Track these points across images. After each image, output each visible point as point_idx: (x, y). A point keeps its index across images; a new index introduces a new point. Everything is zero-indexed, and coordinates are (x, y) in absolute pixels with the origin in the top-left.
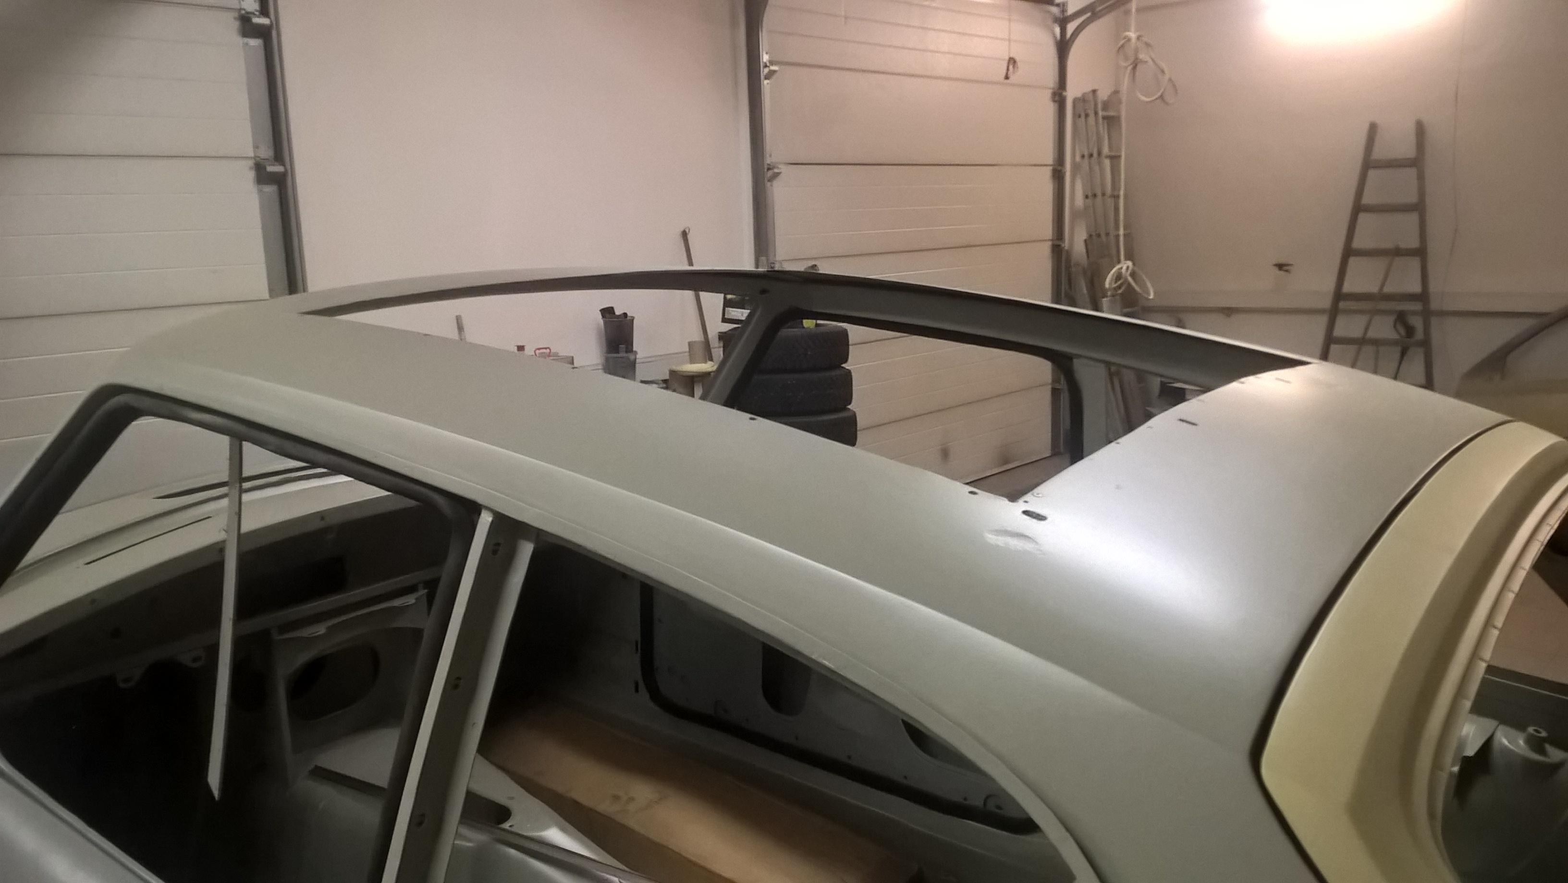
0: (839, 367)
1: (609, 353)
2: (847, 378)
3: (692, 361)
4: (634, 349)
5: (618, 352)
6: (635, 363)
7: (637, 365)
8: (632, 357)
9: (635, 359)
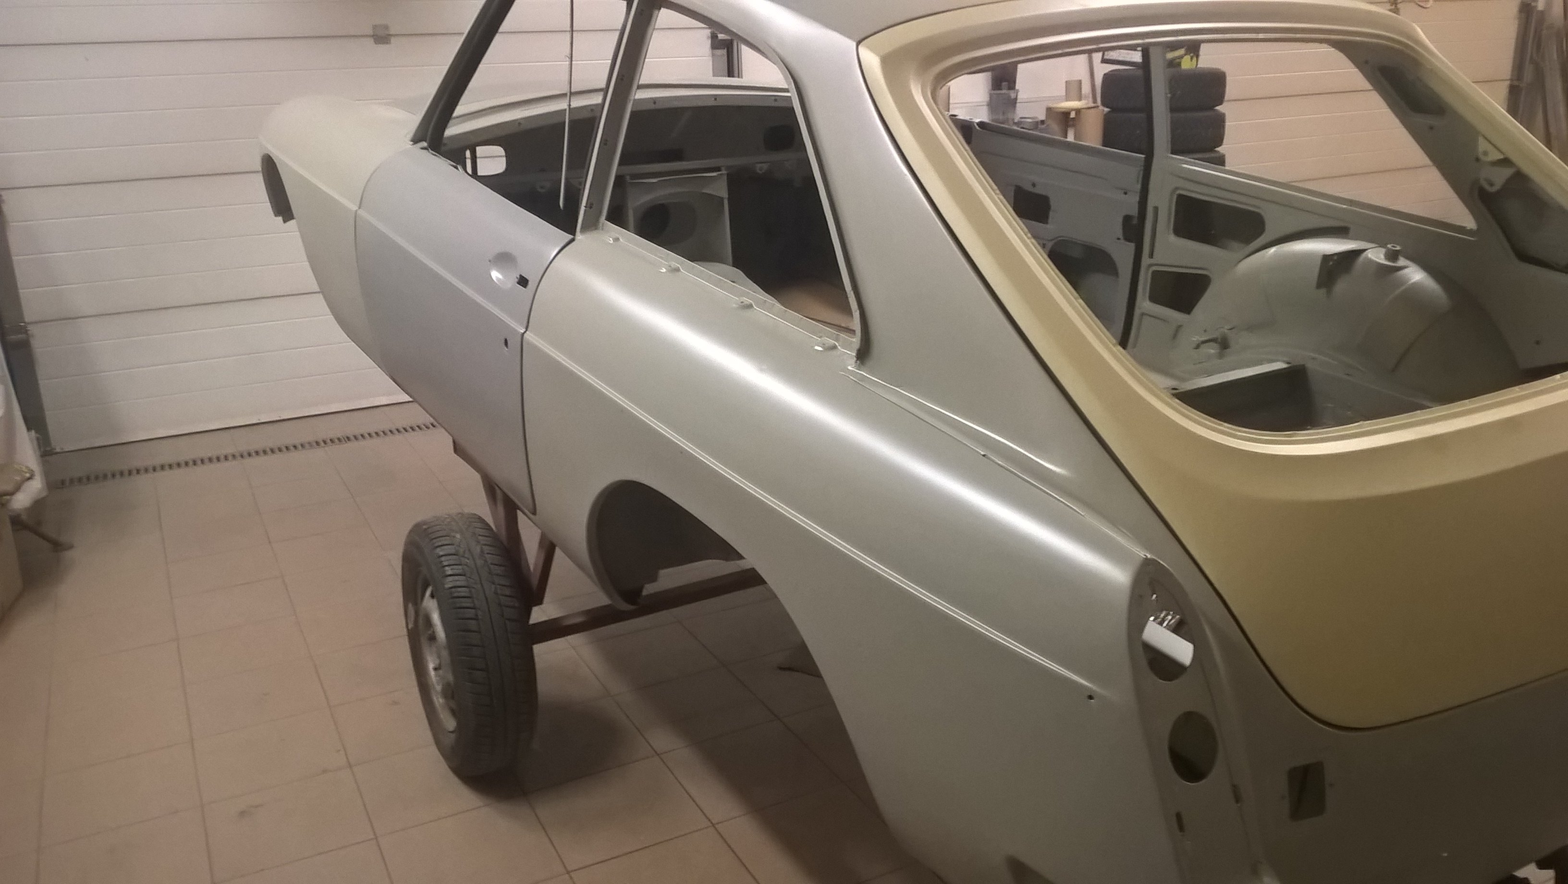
0: (1211, 108)
1: (994, 90)
2: (1219, 122)
3: (1068, 99)
4: (1017, 87)
5: (1000, 89)
6: (1016, 103)
7: (1018, 105)
8: (1013, 95)
9: (1016, 99)
